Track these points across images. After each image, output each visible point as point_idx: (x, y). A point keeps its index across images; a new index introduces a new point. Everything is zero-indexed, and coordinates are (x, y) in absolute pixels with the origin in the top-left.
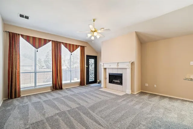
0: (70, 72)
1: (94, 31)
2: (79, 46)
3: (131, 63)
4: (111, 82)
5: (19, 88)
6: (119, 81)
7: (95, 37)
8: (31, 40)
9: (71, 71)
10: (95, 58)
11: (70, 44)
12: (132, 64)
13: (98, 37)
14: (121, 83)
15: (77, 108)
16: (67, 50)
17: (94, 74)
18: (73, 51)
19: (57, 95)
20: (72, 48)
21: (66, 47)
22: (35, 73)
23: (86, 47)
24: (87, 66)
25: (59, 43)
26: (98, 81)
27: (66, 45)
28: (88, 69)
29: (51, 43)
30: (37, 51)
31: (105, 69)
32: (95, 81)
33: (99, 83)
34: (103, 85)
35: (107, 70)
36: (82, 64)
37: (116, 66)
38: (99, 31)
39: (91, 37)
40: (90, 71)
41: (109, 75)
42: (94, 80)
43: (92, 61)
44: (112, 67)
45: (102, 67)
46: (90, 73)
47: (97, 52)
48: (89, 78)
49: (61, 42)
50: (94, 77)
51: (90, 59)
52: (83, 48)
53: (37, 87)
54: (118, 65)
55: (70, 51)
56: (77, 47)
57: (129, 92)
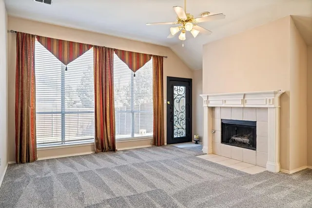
0: (131, 114)
1: (187, 21)
2: (151, 55)
3: (278, 95)
4: (226, 140)
5: (35, 144)
6: (246, 140)
7: (189, 34)
8: (55, 46)
9: (133, 113)
10: (188, 83)
11: (131, 53)
12: (283, 97)
13: (195, 33)
14: (252, 145)
15: (148, 193)
16: (125, 66)
17: (184, 121)
18: (138, 67)
19: (105, 161)
20: (135, 61)
21: (123, 59)
22: (63, 114)
23: (166, 57)
24: (169, 103)
25: (109, 51)
26: (195, 137)
27: (122, 54)
28: (171, 108)
29: (92, 50)
30: (66, 70)
31: (212, 109)
32: (188, 139)
33: (197, 143)
34: (206, 146)
35: (217, 111)
36: (158, 96)
37: (239, 104)
38: (198, 20)
39: (178, 34)
40: (175, 114)
41: (222, 124)
42: (184, 135)
43: (180, 91)
44: (229, 104)
45: (205, 105)
46: (175, 117)
47: (191, 71)
48: (173, 130)
49: (112, 49)
50: (184, 127)
51: (175, 87)
52: (159, 61)
53: (67, 144)
54: (244, 101)
55: (131, 67)
56: (146, 58)
57: (273, 166)
